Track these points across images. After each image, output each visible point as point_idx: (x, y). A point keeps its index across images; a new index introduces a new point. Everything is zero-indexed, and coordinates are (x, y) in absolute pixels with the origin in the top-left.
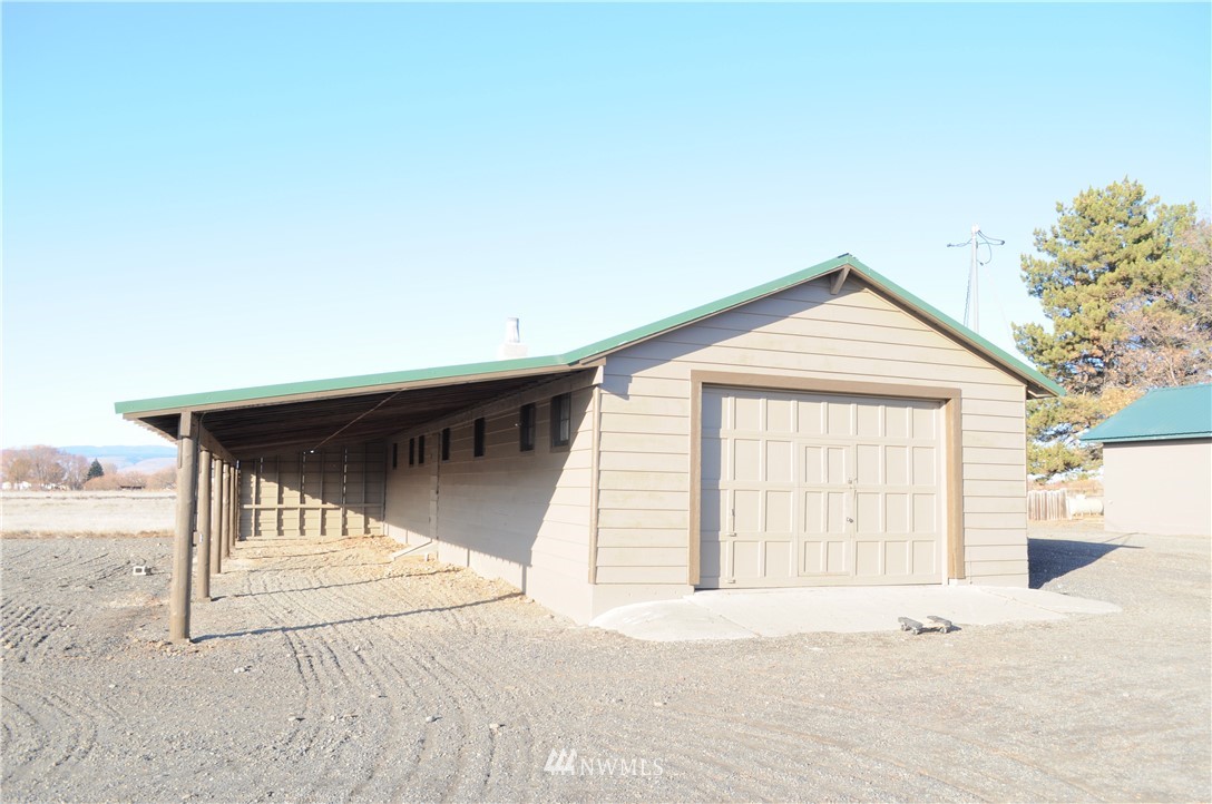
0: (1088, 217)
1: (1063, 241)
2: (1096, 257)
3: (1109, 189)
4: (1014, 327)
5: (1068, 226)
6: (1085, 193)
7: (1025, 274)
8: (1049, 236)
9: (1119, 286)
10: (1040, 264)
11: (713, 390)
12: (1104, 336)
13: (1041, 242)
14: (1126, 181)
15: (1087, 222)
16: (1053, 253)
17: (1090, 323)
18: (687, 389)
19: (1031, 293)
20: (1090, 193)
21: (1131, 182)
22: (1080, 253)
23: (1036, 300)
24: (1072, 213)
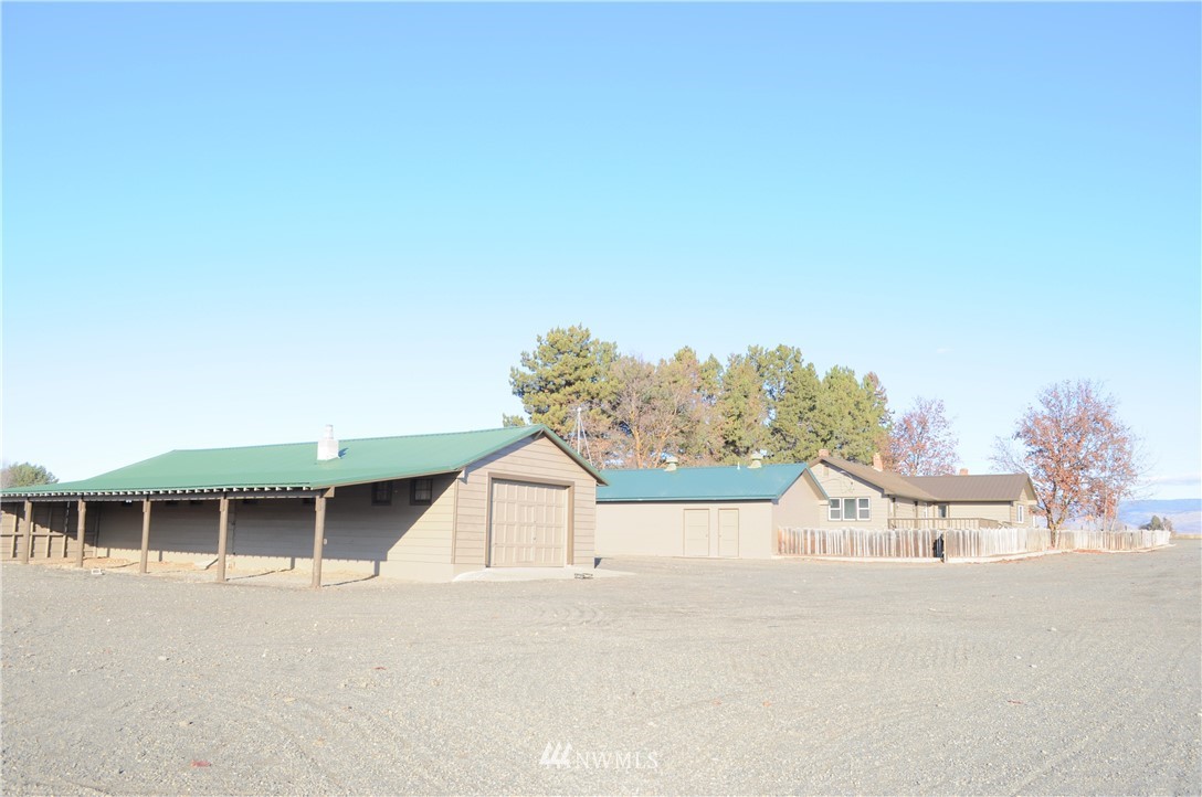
0: (556, 347)
1: (540, 362)
2: (560, 375)
3: (570, 330)
4: (504, 416)
5: (543, 354)
6: (554, 330)
7: (512, 380)
8: (531, 356)
9: (574, 397)
10: (523, 375)
11: (495, 479)
12: (563, 429)
13: (525, 360)
14: (580, 327)
15: (556, 351)
16: (532, 368)
17: (555, 420)
18: (486, 480)
19: (514, 393)
20: (558, 330)
21: (584, 329)
22: (548, 371)
23: (518, 399)
24: (545, 344)
